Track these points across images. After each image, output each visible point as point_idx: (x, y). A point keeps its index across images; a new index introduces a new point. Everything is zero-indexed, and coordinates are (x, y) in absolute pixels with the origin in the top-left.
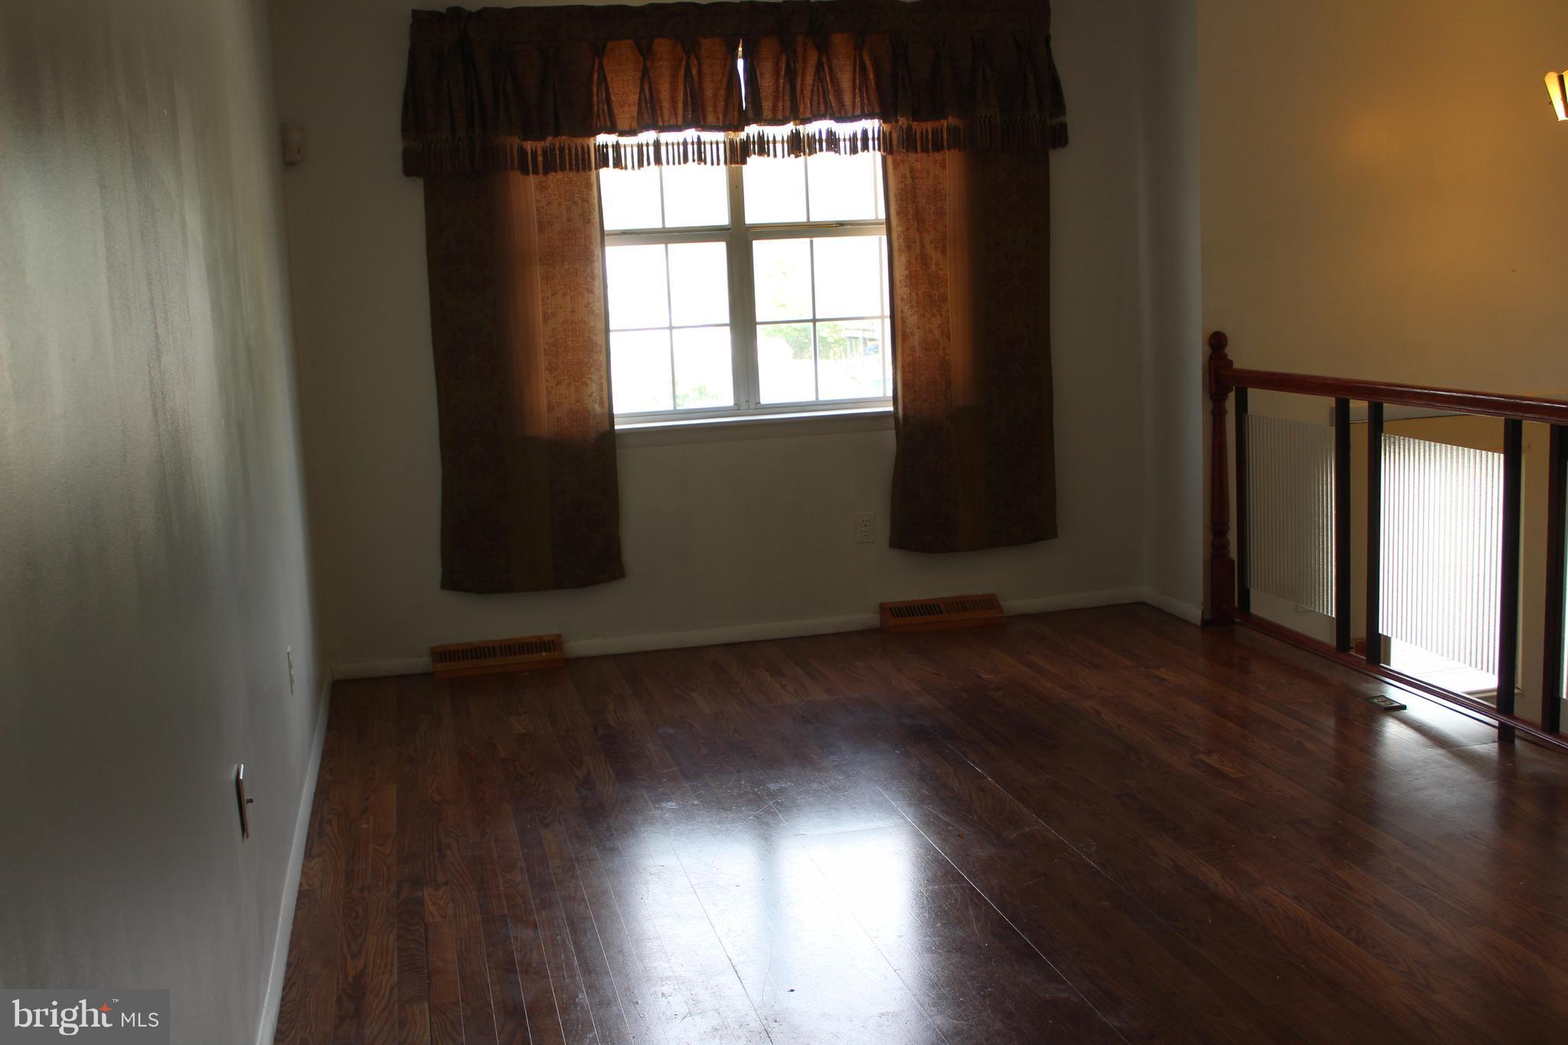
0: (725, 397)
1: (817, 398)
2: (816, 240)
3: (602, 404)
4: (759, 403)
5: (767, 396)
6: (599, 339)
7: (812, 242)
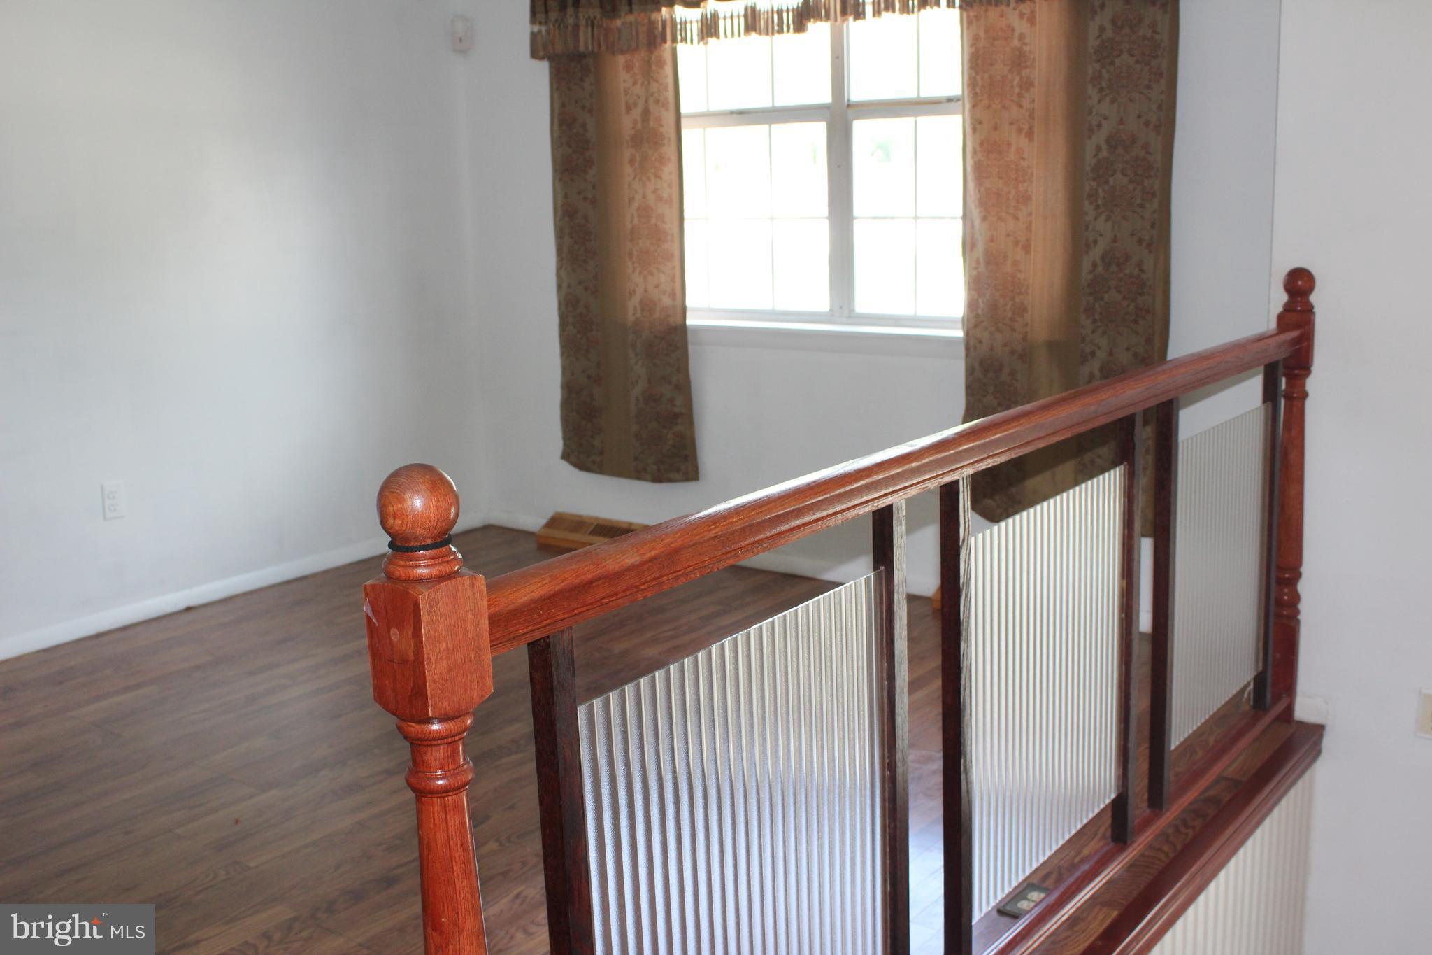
0: (818, 298)
1: (916, 312)
2: (920, 119)
3: (673, 295)
4: (853, 310)
5: (862, 304)
6: (670, 226)
7: (916, 122)
